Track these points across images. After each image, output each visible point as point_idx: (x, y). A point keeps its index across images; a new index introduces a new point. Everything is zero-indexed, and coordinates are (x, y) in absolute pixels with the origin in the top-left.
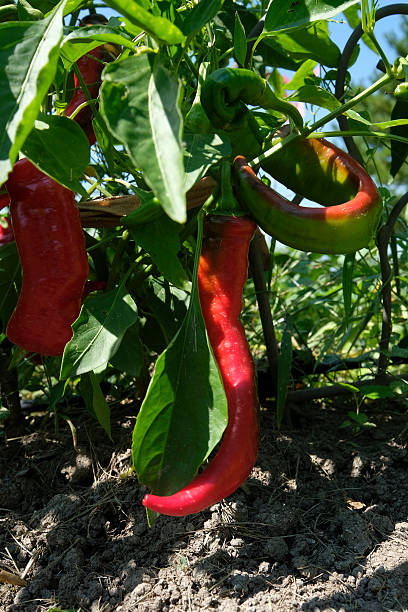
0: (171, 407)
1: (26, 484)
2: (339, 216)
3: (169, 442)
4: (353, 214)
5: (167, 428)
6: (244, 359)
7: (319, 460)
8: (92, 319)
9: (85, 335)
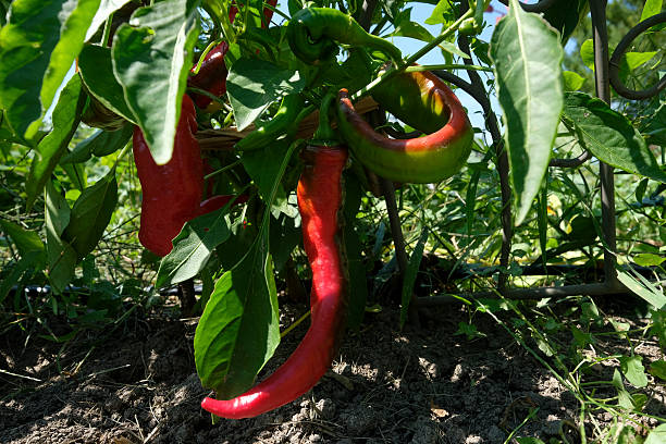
0: (239, 321)
1: (177, 361)
2: (419, 148)
3: (235, 351)
4: (433, 147)
5: (234, 339)
6: (333, 276)
7: (427, 363)
8: (193, 235)
9: (185, 249)
